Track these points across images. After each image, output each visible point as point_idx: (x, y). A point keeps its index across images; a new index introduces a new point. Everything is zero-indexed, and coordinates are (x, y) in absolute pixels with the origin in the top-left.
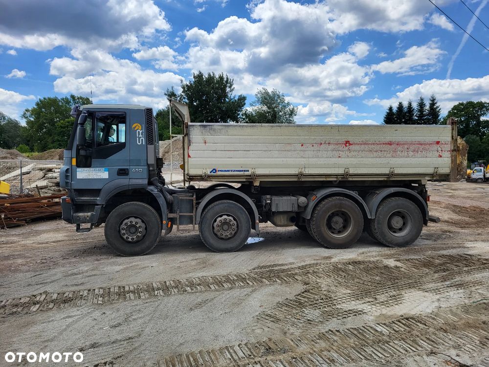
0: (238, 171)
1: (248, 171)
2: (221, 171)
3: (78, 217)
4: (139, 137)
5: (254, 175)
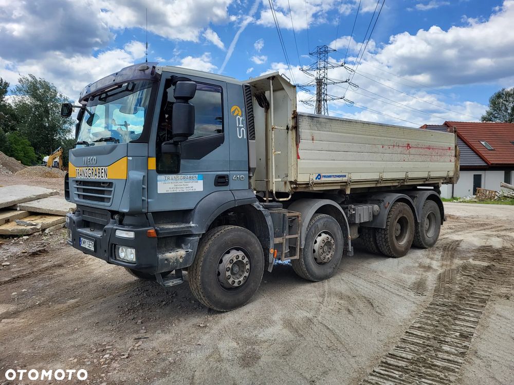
0: (339, 176)
1: (345, 176)
2: (325, 176)
3: (166, 260)
4: (239, 127)
5: (350, 181)
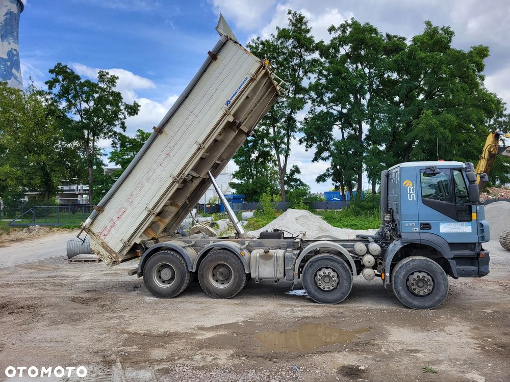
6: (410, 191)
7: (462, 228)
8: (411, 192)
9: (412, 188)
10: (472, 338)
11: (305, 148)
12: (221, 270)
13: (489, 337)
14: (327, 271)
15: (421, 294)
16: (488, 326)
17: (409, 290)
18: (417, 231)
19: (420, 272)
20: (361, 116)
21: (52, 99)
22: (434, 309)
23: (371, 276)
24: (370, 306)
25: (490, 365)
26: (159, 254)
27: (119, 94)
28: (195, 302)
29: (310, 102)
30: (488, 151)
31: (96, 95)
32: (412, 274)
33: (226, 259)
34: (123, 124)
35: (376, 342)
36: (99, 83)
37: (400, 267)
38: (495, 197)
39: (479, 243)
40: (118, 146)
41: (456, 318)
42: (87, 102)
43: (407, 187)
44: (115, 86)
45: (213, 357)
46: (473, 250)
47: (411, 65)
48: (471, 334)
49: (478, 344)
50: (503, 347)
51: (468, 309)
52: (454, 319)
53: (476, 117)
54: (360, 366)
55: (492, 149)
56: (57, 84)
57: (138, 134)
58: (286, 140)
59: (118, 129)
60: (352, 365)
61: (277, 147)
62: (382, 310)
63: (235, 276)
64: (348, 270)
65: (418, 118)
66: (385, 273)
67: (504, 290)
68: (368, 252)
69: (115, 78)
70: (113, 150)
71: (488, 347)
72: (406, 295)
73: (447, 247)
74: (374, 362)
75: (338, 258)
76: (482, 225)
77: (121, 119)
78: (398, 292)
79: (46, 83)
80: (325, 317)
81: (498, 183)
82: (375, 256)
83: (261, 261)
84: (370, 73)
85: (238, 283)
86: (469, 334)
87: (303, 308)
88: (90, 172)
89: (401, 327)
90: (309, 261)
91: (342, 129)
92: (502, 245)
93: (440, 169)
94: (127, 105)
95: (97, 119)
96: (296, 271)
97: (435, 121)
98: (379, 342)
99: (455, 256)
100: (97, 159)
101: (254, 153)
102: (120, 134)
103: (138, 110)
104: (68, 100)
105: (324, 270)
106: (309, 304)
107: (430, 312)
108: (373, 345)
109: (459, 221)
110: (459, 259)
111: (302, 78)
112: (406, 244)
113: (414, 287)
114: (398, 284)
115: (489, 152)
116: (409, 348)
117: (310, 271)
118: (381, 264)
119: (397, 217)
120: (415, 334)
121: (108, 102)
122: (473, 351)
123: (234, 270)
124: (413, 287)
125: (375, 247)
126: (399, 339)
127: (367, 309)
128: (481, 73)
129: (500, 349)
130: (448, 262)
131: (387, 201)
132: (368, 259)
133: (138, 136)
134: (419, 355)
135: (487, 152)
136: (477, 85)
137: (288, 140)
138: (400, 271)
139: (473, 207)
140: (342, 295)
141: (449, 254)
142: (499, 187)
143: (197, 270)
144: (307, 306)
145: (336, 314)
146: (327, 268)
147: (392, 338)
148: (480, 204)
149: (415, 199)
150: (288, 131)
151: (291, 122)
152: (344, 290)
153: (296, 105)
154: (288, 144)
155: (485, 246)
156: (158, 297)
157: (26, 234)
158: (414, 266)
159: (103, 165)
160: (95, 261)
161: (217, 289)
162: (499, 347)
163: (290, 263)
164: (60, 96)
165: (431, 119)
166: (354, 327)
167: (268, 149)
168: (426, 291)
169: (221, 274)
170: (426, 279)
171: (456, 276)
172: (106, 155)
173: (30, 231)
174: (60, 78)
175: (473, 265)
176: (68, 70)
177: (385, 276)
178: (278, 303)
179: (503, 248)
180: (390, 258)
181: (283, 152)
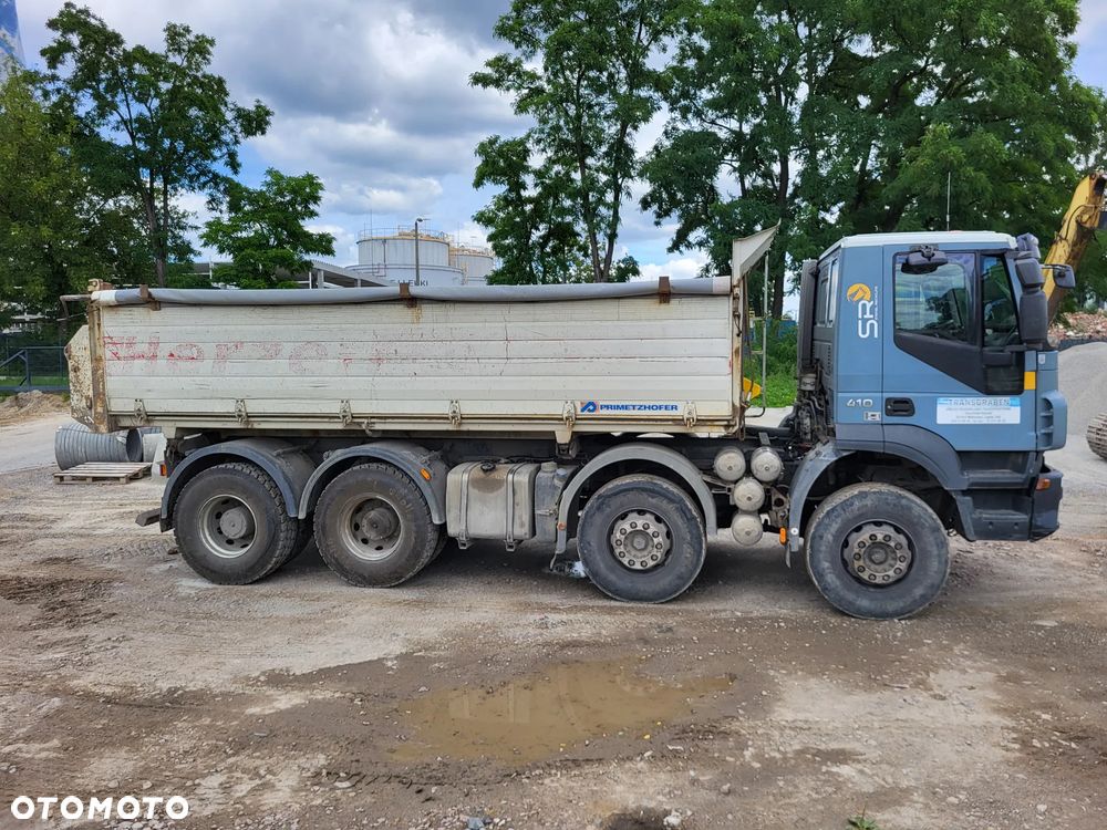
6: (864, 313)
7: (995, 413)
8: (868, 316)
9: (869, 305)
10: (997, 711)
11: (654, 218)
12: (373, 514)
13: (1046, 707)
14: (640, 522)
15: (879, 580)
16: (1045, 668)
17: (848, 572)
18: (878, 419)
19: (878, 524)
20: (784, 141)
21: (59, 93)
22: (910, 618)
23: (753, 534)
24: (750, 606)
25: (1042, 808)
26: (212, 472)
27: (220, 82)
28: (302, 597)
29: (665, 105)
30: (1077, 221)
31: (165, 86)
32: (858, 529)
33: (383, 488)
34: (232, 156)
35: (735, 726)
36: (170, 54)
37: (828, 512)
38: (1081, 334)
39: (1037, 452)
40: (224, 207)
41: (962, 646)
42: (142, 99)
43: (858, 301)
44: (209, 62)
45: (258, 782)
46: (1020, 469)
47: (905, 11)
48: (999, 697)
49: (1014, 730)
50: (1078, 738)
51: (997, 618)
52: (956, 650)
53: (1051, 144)
54: (667, 813)
55: (1085, 217)
56: (68, 56)
57: (269, 179)
58: (609, 197)
59: (220, 167)
60: (648, 811)
61: (590, 214)
62: (776, 619)
63: (407, 532)
64: (694, 518)
65: (918, 144)
66: (787, 528)
67: (1091, 564)
68: (749, 472)
69: (208, 41)
70: (210, 216)
71: (1041, 740)
72: (838, 583)
73: (953, 463)
74: (713, 796)
75: (671, 488)
76: (1048, 404)
77: (227, 144)
78: (820, 576)
79: (43, 53)
80: (622, 642)
81: (1090, 302)
82: (767, 483)
83: (474, 492)
84: (810, 36)
85: (415, 548)
86: (993, 696)
87: (572, 616)
88: (160, 268)
89: (814, 674)
90: (595, 496)
91: (742, 173)
92: (1091, 446)
93: (946, 252)
94: (239, 110)
95: (171, 144)
96: (563, 519)
97: (955, 151)
98: (743, 725)
99: (973, 484)
100: (175, 237)
101: (537, 229)
102: (226, 180)
103: (267, 123)
104: (97, 96)
105: (633, 517)
106: (591, 603)
107: (899, 627)
108: (726, 735)
109: (989, 392)
110: (981, 494)
111: (647, 48)
112: (845, 454)
113: (861, 563)
114: (821, 556)
115: (1080, 224)
116: (823, 747)
117: (598, 519)
118: (780, 503)
119: (831, 382)
120: (848, 699)
121: (193, 101)
122: (1000, 752)
123: (404, 515)
124: (857, 564)
125: (768, 460)
126: (801, 716)
127: (738, 618)
128: (1071, 39)
129: (1073, 745)
130: (954, 501)
131: (813, 340)
132: (747, 493)
133: (268, 185)
134: (846, 770)
135: (1073, 225)
136: (1058, 66)
137: (616, 198)
138: (826, 521)
139: (1030, 356)
140: (677, 582)
141: (955, 480)
142: (1092, 312)
143: (310, 515)
144: (585, 608)
145: (655, 634)
146: (641, 512)
147: (784, 714)
148: (1047, 348)
149: (876, 336)
150: (615, 176)
151: (621, 155)
152: (683, 570)
153: (632, 113)
154: (615, 206)
155: (1051, 458)
156: (213, 582)
157: (12, 410)
158: (864, 510)
159: (192, 251)
160: (118, 478)
161: (359, 563)
162: (1071, 740)
163: (548, 499)
164: (78, 84)
165: (946, 147)
166: (689, 675)
167: (569, 219)
168: (891, 573)
169: (374, 524)
170: (892, 544)
171: (971, 538)
172: (197, 228)
173: (19, 403)
174: (75, 39)
175: (1017, 508)
176: (93, 21)
177: (787, 535)
178: (515, 599)
179: (1094, 454)
180: (802, 488)
181: (603, 225)
